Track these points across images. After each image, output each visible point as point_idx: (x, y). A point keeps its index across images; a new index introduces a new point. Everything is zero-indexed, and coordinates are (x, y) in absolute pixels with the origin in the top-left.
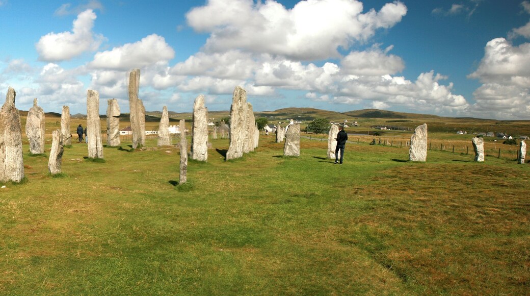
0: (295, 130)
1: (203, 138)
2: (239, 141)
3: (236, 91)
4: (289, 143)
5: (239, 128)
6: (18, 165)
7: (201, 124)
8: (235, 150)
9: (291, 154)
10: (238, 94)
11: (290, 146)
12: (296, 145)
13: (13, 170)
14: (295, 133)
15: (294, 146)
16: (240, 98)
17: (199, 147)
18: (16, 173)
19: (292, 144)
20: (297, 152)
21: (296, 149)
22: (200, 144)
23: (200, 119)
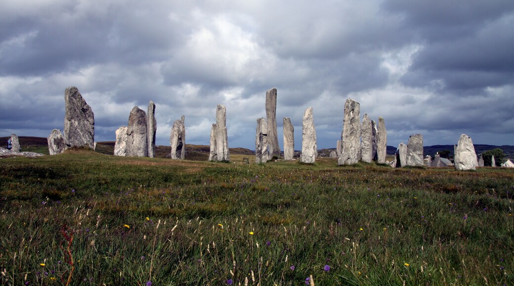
0: (417, 140)
1: (311, 143)
2: (353, 149)
3: (347, 104)
4: (411, 154)
5: (353, 137)
6: (142, 146)
7: (309, 132)
8: (347, 157)
9: (414, 164)
10: (350, 106)
11: (412, 156)
12: (419, 155)
13: (139, 149)
14: (417, 143)
15: (417, 157)
16: (353, 110)
17: (307, 150)
18: (141, 151)
19: (414, 155)
20: (420, 161)
21: (420, 159)
22: (307, 148)
23: (307, 126)
